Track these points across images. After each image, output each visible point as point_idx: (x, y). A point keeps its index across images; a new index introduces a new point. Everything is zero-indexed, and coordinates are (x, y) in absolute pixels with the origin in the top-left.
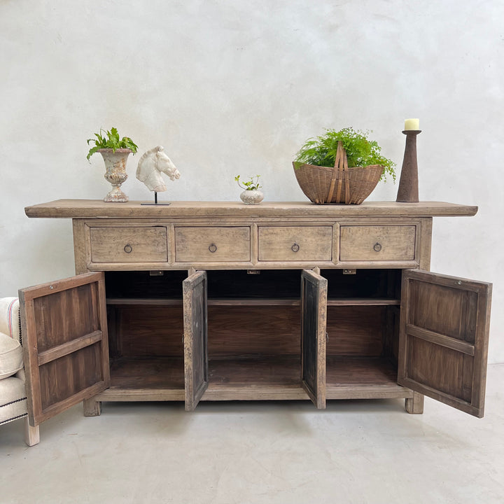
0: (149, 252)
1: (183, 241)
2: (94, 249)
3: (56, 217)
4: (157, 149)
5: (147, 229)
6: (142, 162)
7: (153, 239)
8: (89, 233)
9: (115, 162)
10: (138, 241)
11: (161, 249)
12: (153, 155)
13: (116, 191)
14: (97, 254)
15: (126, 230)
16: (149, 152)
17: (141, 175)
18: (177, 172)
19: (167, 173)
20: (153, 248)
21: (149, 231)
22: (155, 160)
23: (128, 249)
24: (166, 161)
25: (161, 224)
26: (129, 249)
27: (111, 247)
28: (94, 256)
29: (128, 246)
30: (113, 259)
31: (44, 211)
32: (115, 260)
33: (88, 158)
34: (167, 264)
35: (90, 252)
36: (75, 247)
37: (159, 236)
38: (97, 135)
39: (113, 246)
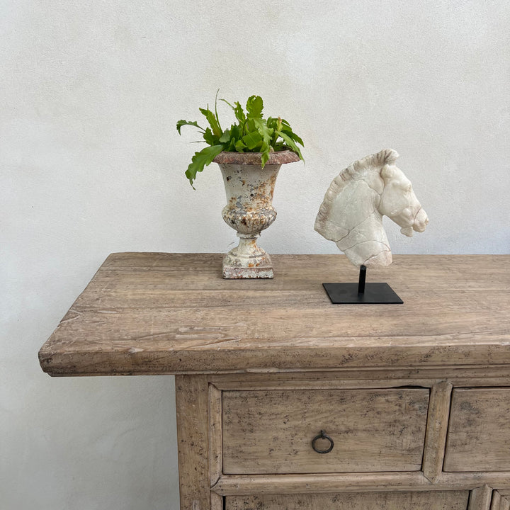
0: (376, 450)
1: (470, 422)
2: (230, 443)
3: (130, 373)
4: (382, 160)
5: (377, 395)
6: (336, 192)
7: (391, 418)
8: (218, 407)
9: (255, 184)
10: (351, 425)
11: (408, 440)
12: (371, 174)
13: (250, 249)
14: (238, 455)
15: (320, 398)
16: (358, 166)
17: (329, 224)
18: (424, 216)
19: (400, 219)
20: (389, 439)
21: (382, 399)
22: (376, 189)
23: (321, 442)
24: (404, 190)
25: (419, 382)
26: (324, 444)
27: (275, 439)
28: (228, 460)
29: (322, 435)
30: (279, 467)
31: (97, 359)
32: (284, 470)
33: (190, 175)
34: (420, 478)
35: (219, 452)
36: (181, 442)
37: (407, 411)
38: (205, 112)
39: (281, 435)
